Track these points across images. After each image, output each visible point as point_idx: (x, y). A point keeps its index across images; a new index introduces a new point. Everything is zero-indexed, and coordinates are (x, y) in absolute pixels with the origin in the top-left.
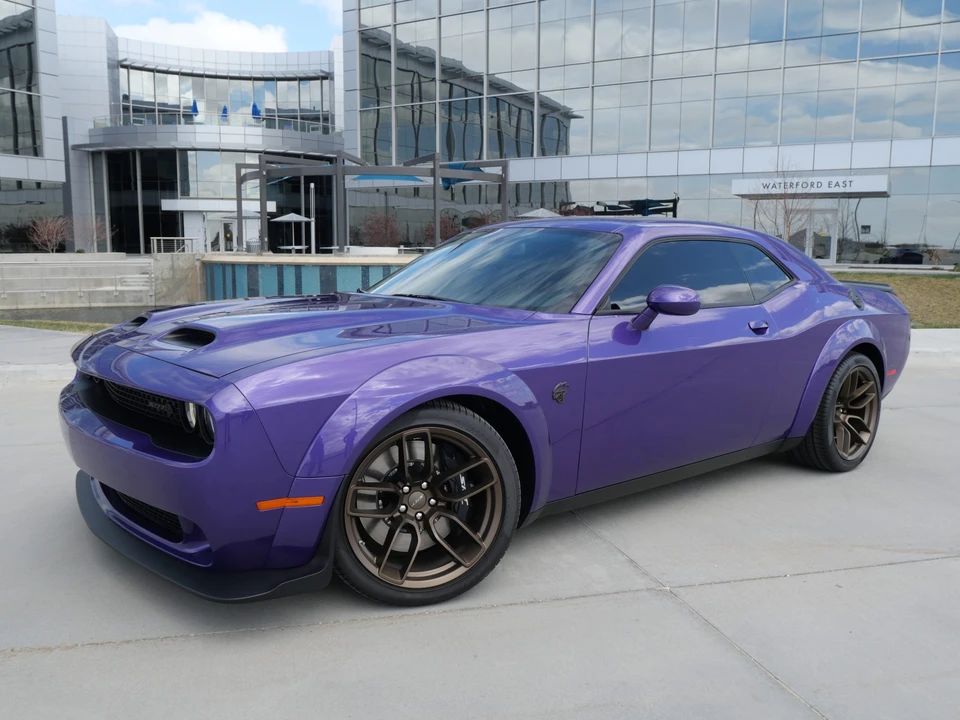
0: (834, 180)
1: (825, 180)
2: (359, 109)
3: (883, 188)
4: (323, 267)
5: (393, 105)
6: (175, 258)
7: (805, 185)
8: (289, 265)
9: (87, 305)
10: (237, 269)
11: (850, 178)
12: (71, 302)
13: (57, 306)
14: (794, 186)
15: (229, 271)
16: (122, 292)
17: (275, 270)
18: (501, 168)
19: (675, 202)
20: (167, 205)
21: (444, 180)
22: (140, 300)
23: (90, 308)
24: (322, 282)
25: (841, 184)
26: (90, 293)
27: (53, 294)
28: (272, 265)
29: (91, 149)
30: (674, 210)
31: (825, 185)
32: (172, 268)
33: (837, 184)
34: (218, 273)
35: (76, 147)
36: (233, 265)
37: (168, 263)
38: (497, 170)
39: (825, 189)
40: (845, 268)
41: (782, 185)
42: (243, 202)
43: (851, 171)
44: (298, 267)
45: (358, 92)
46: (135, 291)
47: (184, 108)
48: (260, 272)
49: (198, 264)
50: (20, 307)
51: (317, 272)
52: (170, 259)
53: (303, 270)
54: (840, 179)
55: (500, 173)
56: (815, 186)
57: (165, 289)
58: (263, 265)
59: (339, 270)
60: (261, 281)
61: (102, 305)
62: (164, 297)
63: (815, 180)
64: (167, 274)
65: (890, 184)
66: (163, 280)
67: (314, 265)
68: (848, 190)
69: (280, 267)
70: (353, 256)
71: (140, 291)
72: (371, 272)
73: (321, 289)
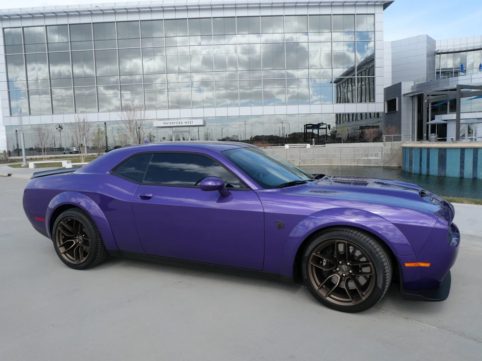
4: (440, 149)
6: (393, 144)
8: (425, 148)
9: (356, 165)
12: (351, 164)
13: (345, 165)
15: (408, 151)
16: (370, 160)
17: (419, 150)
22: (377, 164)
23: (358, 166)
26: (358, 160)
27: (344, 160)
28: (418, 148)
29: (411, 95)
32: (391, 149)
35: (405, 95)
37: (390, 147)
44: (428, 149)
46: (375, 160)
47: (455, 69)
48: (413, 152)
50: (332, 165)
51: (437, 151)
52: (390, 145)
53: (430, 150)
57: (388, 159)
58: (414, 148)
59: (448, 151)
60: (413, 156)
61: (362, 165)
62: (387, 162)
64: (389, 152)
66: (387, 154)
67: (436, 148)
69: (421, 149)
71: (378, 160)
72: (466, 152)
73: (439, 161)
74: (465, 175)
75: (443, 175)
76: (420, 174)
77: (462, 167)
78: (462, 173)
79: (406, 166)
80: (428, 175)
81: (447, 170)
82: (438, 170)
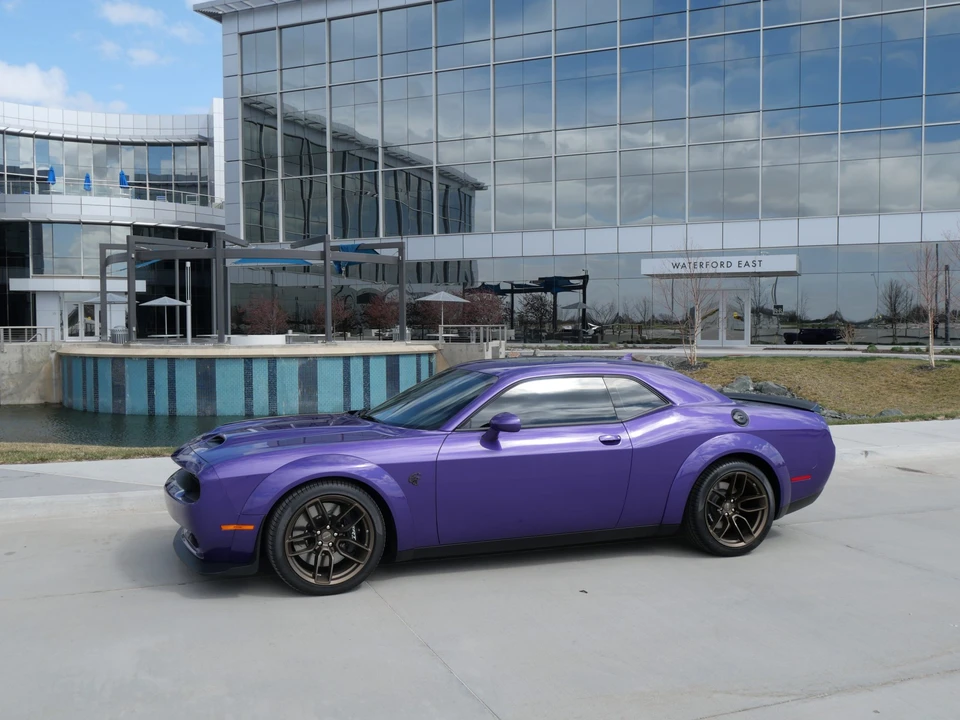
0: (744, 259)
1: (735, 260)
2: (241, 180)
3: (793, 267)
4: (200, 360)
5: (280, 177)
6: (26, 350)
7: (715, 265)
8: (161, 358)
10: (100, 364)
11: (759, 258)
14: (704, 266)
15: (90, 365)
17: (145, 363)
18: (397, 249)
19: (585, 278)
20: (16, 285)
21: (336, 262)
24: (198, 376)
25: (751, 264)
28: (141, 358)
30: (583, 287)
31: (735, 264)
32: (22, 361)
33: (747, 264)
34: (77, 366)
36: (96, 358)
37: (18, 356)
38: (393, 252)
39: (735, 269)
40: (759, 350)
41: (692, 265)
42: (108, 281)
43: (759, 251)
44: (172, 361)
45: (241, 163)
47: (39, 172)
48: (127, 366)
49: (53, 356)
51: (194, 363)
52: (19, 350)
53: (177, 363)
54: (749, 258)
55: (397, 255)
56: (725, 265)
57: (12, 386)
58: (130, 358)
59: (217, 363)
60: (127, 377)
62: (11, 394)
63: (725, 259)
64: (15, 369)
65: (800, 263)
66: (11, 375)
67: (191, 358)
68: (758, 269)
69: (151, 361)
70: (234, 347)
72: (255, 365)
73: (198, 385)
74: (254, 409)
75: (209, 412)
76: (151, 416)
77: (249, 394)
78: (249, 406)
79: (101, 400)
80: (173, 416)
81: (218, 401)
82: (198, 404)
